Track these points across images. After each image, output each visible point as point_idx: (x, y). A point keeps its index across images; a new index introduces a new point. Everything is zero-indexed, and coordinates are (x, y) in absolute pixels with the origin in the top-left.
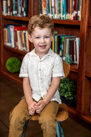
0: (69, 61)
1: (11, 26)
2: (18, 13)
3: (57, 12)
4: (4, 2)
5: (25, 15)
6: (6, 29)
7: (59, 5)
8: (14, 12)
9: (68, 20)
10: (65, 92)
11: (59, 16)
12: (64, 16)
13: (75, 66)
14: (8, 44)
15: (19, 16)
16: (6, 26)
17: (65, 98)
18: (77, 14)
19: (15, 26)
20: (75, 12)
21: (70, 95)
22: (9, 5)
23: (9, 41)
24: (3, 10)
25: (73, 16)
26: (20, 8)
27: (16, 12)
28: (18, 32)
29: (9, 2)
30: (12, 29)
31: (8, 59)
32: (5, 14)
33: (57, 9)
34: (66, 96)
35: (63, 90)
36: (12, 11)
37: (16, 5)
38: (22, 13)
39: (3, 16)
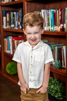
0: (58, 65)
1: (9, 37)
2: (15, 26)
3: (46, 25)
4: (4, 18)
5: (20, 27)
6: (6, 40)
7: (48, 19)
8: (12, 26)
9: (56, 32)
10: (56, 93)
11: (48, 28)
12: (52, 28)
13: (63, 70)
14: (8, 52)
15: (16, 28)
16: (6, 37)
17: (56, 98)
18: (63, 27)
19: (13, 36)
20: (62, 25)
21: (60, 95)
22: (8, 20)
23: (9, 49)
24: (3, 24)
25: (60, 28)
26: (16, 22)
27: (14, 26)
28: (16, 41)
29: (8, 18)
30: (10, 39)
31: (7, 64)
32: (5, 27)
33: (47, 22)
34: (56, 97)
35: (54, 91)
36: (10, 25)
37: (14, 20)
38: (18, 26)
39: (3, 29)
